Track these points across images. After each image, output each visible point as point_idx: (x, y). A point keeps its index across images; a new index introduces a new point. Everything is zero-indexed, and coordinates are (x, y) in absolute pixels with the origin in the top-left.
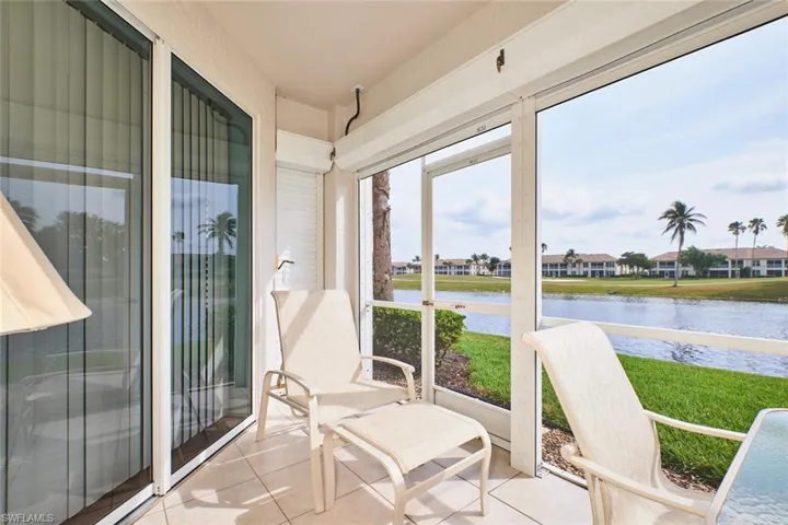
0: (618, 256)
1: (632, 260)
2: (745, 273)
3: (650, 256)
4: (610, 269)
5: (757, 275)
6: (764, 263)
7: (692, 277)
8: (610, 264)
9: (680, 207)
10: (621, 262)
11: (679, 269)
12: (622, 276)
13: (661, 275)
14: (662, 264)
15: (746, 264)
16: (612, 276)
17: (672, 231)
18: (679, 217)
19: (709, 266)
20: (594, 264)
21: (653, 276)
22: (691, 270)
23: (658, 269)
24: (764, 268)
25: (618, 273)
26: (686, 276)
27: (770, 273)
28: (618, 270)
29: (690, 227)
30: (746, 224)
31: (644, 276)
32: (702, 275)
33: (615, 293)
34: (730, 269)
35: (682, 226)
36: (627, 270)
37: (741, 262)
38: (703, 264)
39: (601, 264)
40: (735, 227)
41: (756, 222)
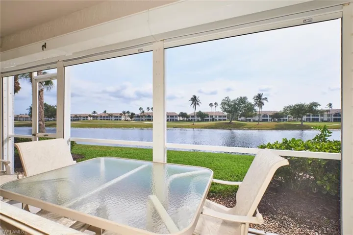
0: (178, 114)
1: (183, 115)
2: (213, 120)
3: (188, 114)
4: (176, 118)
5: (216, 120)
6: (218, 117)
7: (200, 121)
8: (176, 116)
9: (195, 97)
10: (179, 116)
11: (196, 118)
12: (180, 121)
13: (191, 121)
14: (192, 116)
15: (214, 117)
16: (177, 121)
17: (193, 105)
18: (194, 100)
19: (204, 117)
20: (171, 116)
21: (189, 121)
22: (200, 119)
23: (190, 118)
24: (218, 118)
25: (178, 120)
26: (198, 121)
27: (220, 120)
28: (179, 119)
29: (198, 104)
30: (213, 104)
31: (187, 121)
32: (202, 121)
33: (176, 127)
34: (210, 118)
35: (195, 104)
36: (181, 119)
37: (212, 116)
38: (202, 116)
39: (173, 116)
40: (211, 104)
41: (216, 103)
